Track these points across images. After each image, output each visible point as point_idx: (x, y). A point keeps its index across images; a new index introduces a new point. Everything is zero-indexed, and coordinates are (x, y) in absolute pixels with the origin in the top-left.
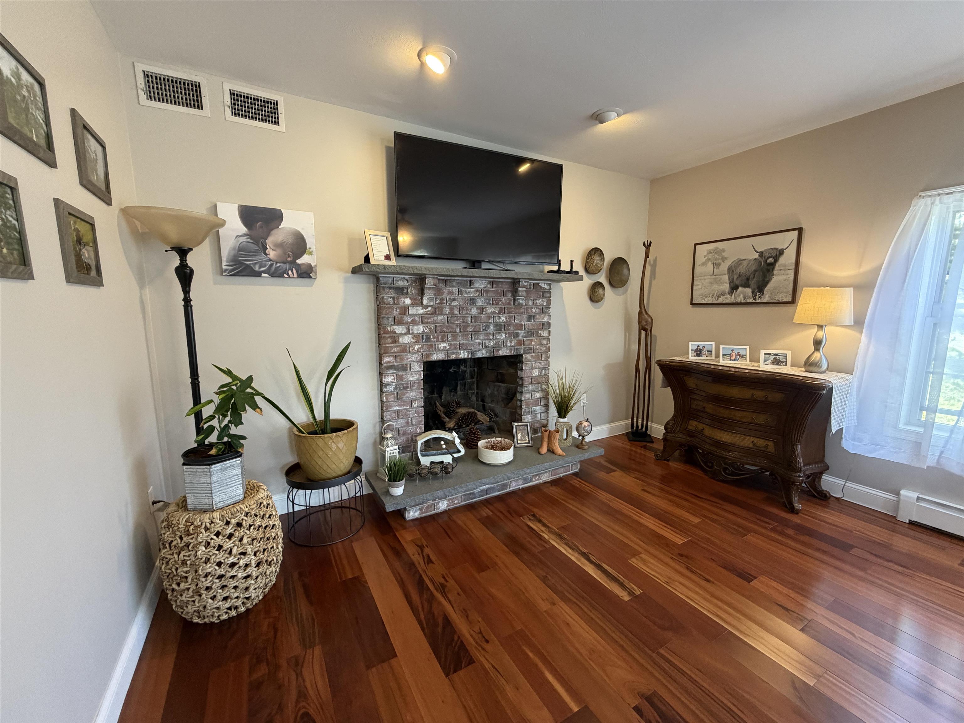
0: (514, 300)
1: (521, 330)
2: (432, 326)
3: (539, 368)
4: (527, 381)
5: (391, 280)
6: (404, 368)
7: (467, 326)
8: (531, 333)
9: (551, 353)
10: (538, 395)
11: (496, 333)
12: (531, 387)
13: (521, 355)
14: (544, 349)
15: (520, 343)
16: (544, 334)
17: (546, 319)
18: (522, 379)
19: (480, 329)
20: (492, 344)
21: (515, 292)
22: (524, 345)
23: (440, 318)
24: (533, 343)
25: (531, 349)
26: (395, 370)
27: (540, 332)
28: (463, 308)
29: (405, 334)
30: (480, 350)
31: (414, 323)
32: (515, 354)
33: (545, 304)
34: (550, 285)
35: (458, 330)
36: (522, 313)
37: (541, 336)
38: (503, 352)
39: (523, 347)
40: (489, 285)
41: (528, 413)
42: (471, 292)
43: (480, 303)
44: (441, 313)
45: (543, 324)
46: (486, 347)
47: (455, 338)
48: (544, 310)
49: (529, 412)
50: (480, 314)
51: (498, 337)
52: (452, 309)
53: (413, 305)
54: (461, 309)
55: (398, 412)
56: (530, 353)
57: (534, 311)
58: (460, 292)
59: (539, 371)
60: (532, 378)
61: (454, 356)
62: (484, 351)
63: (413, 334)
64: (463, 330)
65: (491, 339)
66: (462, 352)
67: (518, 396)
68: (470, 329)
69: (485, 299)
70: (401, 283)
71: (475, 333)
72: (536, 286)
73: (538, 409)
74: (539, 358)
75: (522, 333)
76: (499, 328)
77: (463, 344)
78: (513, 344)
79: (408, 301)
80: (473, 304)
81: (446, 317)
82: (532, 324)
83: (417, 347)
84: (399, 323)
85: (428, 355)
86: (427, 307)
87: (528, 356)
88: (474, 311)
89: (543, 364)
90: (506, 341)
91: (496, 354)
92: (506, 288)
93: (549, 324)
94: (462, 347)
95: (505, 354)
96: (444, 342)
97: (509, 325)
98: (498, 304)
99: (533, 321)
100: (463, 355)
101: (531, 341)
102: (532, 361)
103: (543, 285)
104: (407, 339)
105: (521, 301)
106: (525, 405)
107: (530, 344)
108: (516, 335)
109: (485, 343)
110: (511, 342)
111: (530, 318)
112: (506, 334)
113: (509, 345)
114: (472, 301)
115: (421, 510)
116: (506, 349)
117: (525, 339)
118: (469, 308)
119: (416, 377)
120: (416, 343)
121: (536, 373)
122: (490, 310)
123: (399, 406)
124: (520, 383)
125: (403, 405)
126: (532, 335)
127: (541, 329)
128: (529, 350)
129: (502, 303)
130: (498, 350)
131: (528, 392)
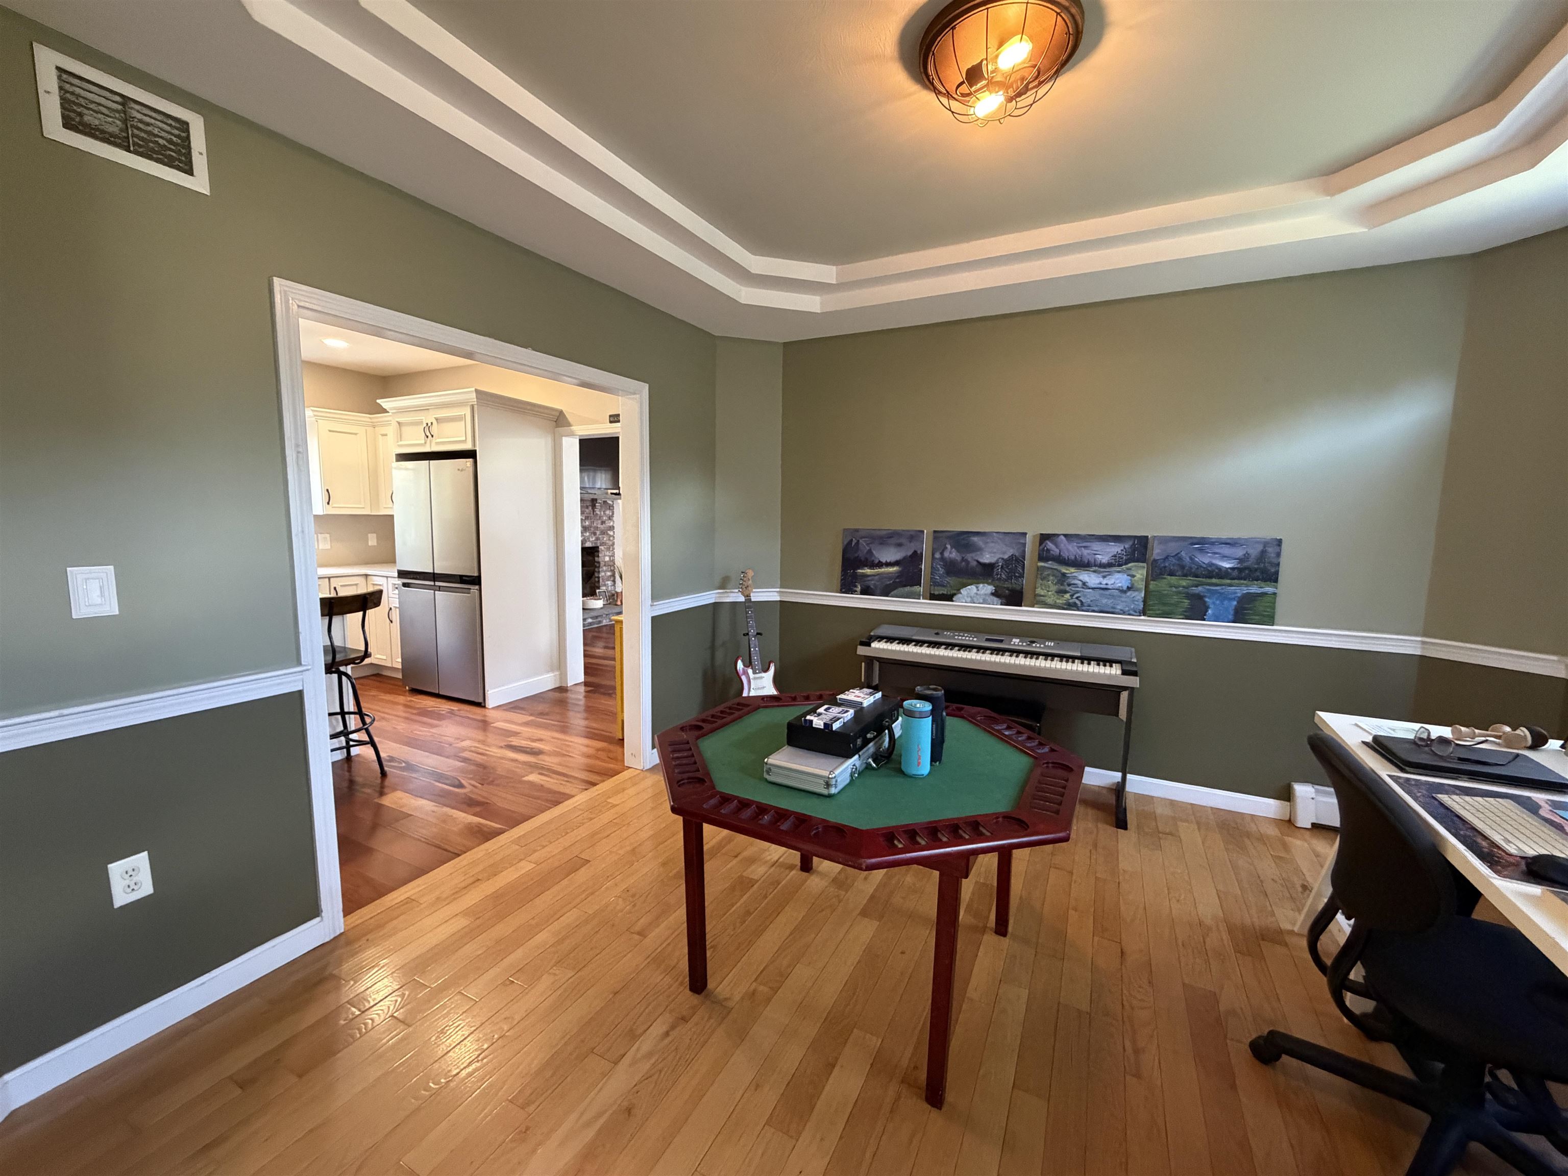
0: (593, 511)
1: (598, 530)
3: (607, 555)
4: (602, 564)
8: (603, 533)
9: (615, 546)
10: (609, 574)
12: (605, 568)
13: (598, 547)
14: (611, 543)
15: (597, 539)
16: (611, 533)
17: (611, 524)
18: (599, 563)
21: (594, 506)
24: (605, 539)
25: (603, 543)
27: (607, 532)
32: (595, 546)
33: (611, 514)
34: (613, 502)
36: (598, 519)
37: (608, 535)
39: (599, 541)
41: (604, 585)
45: (610, 527)
48: (610, 518)
51: (585, 535)
57: (604, 518)
60: (605, 562)
67: (596, 575)
72: (605, 502)
73: (609, 583)
74: (608, 549)
75: (598, 533)
76: (585, 529)
82: (604, 527)
87: (602, 548)
89: (610, 553)
91: (584, 546)
92: (589, 504)
93: (614, 527)
95: (589, 546)
97: (591, 527)
98: (584, 514)
101: (604, 537)
102: (605, 551)
105: (597, 512)
106: (602, 580)
107: (603, 539)
108: (595, 534)
111: (603, 523)
112: (589, 533)
113: (591, 540)
116: (589, 542)
117: (600, 536)
121: (607, 559)
124: (598, 565)
126: (604, 534)
127: (609, 530)
128: (603, 544)
129: (586, 513)
130: (585, 543)
131: (603, 571)
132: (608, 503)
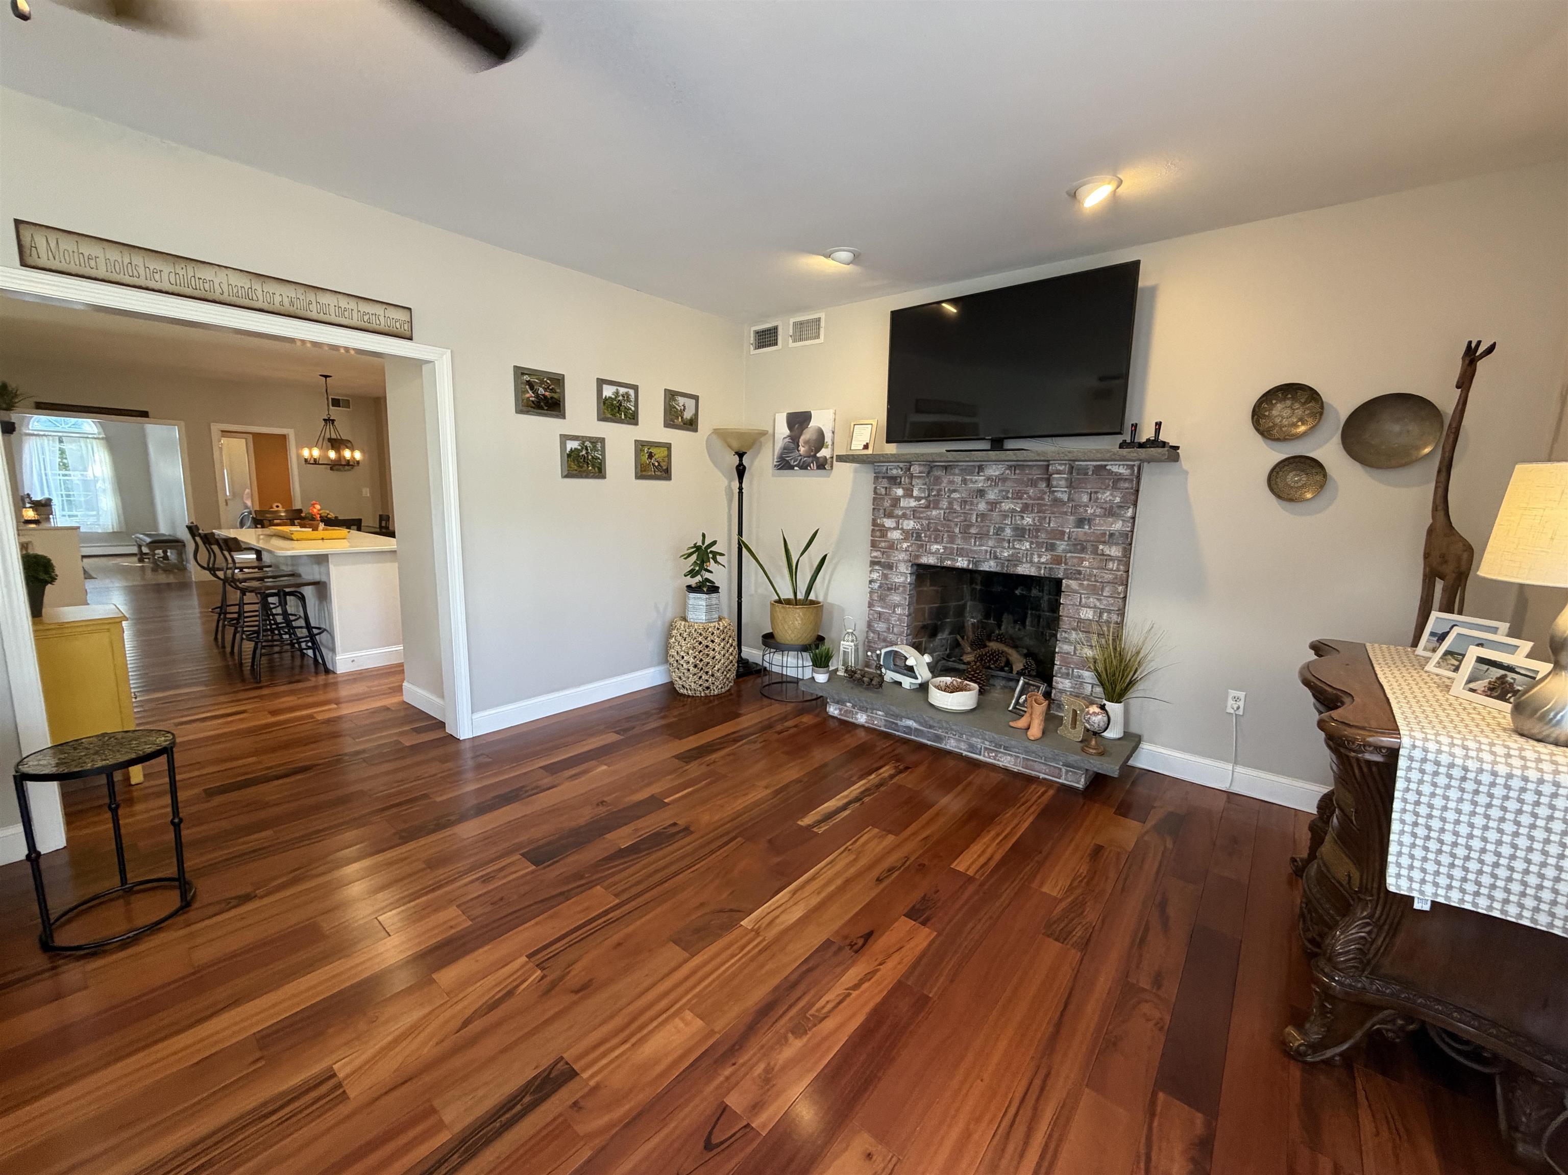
0: (1050, 492)
1: (1062, 539)
2: (925, 522)
3: (1095, 607)
4: (1065, 623)
5: (885, 468)
6: (890, 566)
7: (970, 526)
8: (1080, 547)
11: (1014, 541)
12: (1074, 636)
13: (1061, 580)
14: (1114, 578)
15: (1058, 560)
16: (1116, 552)
17: (1125, 526)
19: (989, 532)
20: (1006, 554)
22: (1066, 564)
23: (934, 513)
24: (1086, 563)
25: (1080, 573)
26: (881, 566)
27: (1101, 547)
28: (966, 502)
29: (894, 529)
30: (986, 560)
31: (904, 516)
32: (1047, 575)
33: (1118, 500)
35: (957, 530)
36: (1066, 513)
37: (1103, 555)
38: (1024, 569)
39: (1063, 566)
40: (1008, 471)
41: (1066, 676)
42: (979, 481)
43: (992, 495)
44: (936, 507)
45: (1111, 535)
46: (996, 558)
47: (952, 540)
48: (1114, 512)
49: (1068, 674)
50: (992, 511)
51: (1017, 546)
52: (950, 503)
53: (904, 496)
54: (964, 502)
55: (880, 613)
56: (1076, 579)
57: (1090, 511)
58: (964, 481)
59: (1095, 612)
60: (1080, 621)
61: (949, 562)
62: (992, 563)
63: (902, 529)
64: (965, 531)
65: (1004, 548)
66: (960, 559)
68: (973, 530)
69: (1000, 491)
70: (894, 472)
71: (982, 536)
72: (1099, 469)
74: (1101, 592)
75: (1062, 546)
76: (1020, 533)
77: (962, 549)
78: (1043, 560)
79: (900, 492)
80: (981, 496)
81: (942, 512)
82: (1085, 533)
83: (905, 545)
84: (890, 515)
85: (918, 557)
86: (918, 499)
87: (1074, 584)
88: (982, 506)
89: (1105, 602)
90: (1032, 554)
91: (1011, 570)
92: (1036, 474)
93: (1131, 536)
94: (961, 553)
95: (1027, 573)
96: (937, 543)
97: (1038, 530)
98: (1021, 498)
99: (1087, 527)
100: (962, 563)
101: (1082, 560)
102: (1081, 594)
103: (1115, 469)
104: (896, 535)
105: (1059, 495)
106: (1061, 661)
107: (1080, 565)
108: (1051, 547)
109: (995, 552)
110: (1040, 556)
111: (1080, 523)
112: (1031, 543)
113: (1036, 560)
114: (981, 493)
115: (840, 710)
116: (1029, 565)
117: (1069, 555)
118: (975, 501)
119: (902, 579)
120: (905, 539)
122: (1006, 506)
123: (882, 607)
125: (886, 608)
126: (1082, 550)
127: (1104, 543)
128: (1076, 575)
129: (1030, 497)
130: (1016, 566)
131: (1068, 642)
132: (1110, 472)
